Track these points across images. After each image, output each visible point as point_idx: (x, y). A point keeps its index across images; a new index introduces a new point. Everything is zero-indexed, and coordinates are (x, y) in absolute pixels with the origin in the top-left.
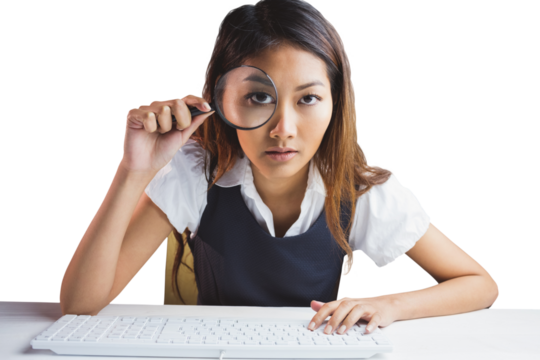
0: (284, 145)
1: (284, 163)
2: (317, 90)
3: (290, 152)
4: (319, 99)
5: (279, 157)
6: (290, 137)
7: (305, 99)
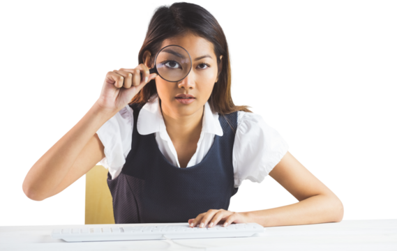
0: (187, 92)
1: (186, 104)
2: (207, 61)
3: (191, 98)
4: (209, 66)
5: (184, 101)
6: (191, 88)
7: (201, 66)
